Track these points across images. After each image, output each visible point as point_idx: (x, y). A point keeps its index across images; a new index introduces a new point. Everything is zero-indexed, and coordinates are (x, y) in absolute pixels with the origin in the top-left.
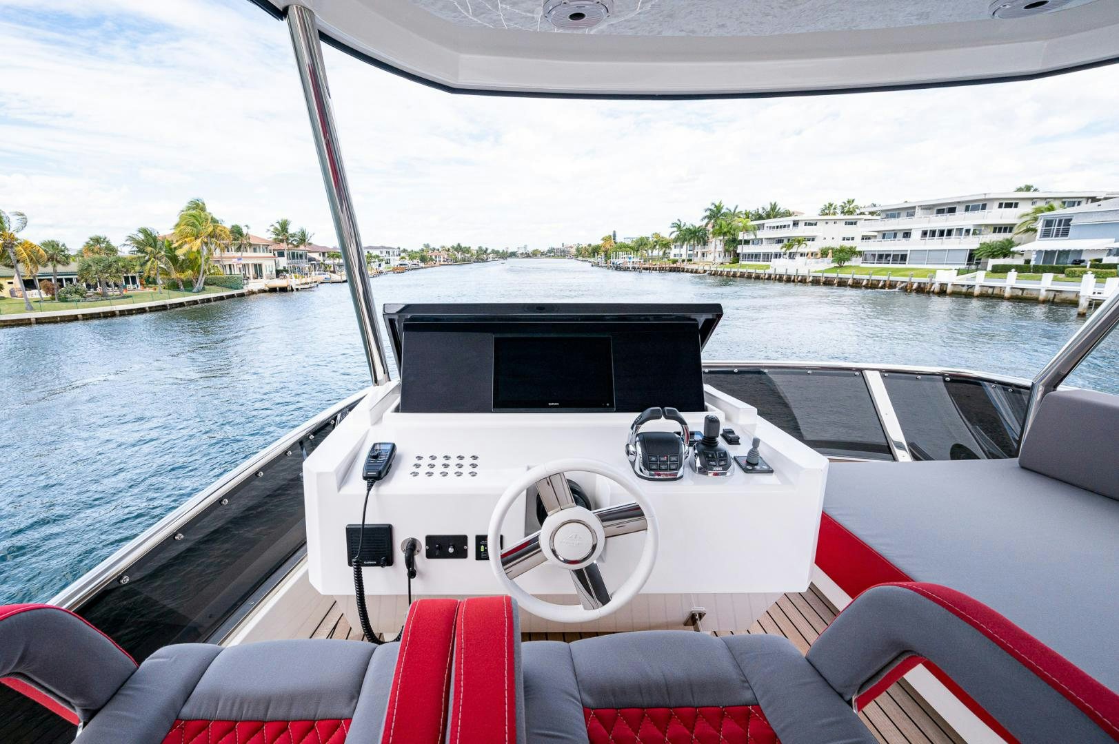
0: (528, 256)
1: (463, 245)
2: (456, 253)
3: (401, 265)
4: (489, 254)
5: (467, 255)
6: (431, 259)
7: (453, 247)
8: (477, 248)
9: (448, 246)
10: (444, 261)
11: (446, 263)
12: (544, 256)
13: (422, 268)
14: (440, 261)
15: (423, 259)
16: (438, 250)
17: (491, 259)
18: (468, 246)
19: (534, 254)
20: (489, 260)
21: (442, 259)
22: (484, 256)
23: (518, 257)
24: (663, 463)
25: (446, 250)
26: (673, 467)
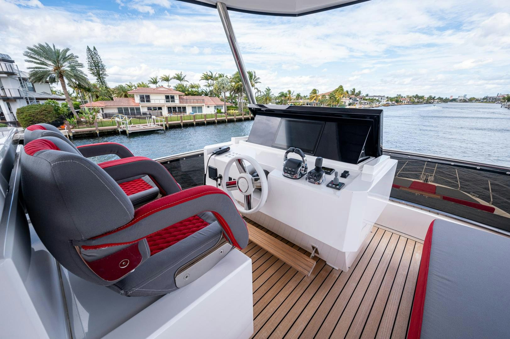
0: (465, 101)
1: (420, 95)
2: (415, 99)
3: (387, 103)
4: (435, 100)
5: (421, 100)
6: (401, 102)
7: (413, 96)
8: (428, 97)
9: (411, 95)
10: (407, 102)
12: (478, 102)
13: (396, 105)
14: (405, 102)
15: (397, 101)
16: (405, 97)
17: (436, 102)
18: (423, 96)
19: (471, 100)
20: (434, 103)
22: (432, 101)
23: (457, 102)
24: (290, 170)
25: (409, 97)
26: (292, 173)
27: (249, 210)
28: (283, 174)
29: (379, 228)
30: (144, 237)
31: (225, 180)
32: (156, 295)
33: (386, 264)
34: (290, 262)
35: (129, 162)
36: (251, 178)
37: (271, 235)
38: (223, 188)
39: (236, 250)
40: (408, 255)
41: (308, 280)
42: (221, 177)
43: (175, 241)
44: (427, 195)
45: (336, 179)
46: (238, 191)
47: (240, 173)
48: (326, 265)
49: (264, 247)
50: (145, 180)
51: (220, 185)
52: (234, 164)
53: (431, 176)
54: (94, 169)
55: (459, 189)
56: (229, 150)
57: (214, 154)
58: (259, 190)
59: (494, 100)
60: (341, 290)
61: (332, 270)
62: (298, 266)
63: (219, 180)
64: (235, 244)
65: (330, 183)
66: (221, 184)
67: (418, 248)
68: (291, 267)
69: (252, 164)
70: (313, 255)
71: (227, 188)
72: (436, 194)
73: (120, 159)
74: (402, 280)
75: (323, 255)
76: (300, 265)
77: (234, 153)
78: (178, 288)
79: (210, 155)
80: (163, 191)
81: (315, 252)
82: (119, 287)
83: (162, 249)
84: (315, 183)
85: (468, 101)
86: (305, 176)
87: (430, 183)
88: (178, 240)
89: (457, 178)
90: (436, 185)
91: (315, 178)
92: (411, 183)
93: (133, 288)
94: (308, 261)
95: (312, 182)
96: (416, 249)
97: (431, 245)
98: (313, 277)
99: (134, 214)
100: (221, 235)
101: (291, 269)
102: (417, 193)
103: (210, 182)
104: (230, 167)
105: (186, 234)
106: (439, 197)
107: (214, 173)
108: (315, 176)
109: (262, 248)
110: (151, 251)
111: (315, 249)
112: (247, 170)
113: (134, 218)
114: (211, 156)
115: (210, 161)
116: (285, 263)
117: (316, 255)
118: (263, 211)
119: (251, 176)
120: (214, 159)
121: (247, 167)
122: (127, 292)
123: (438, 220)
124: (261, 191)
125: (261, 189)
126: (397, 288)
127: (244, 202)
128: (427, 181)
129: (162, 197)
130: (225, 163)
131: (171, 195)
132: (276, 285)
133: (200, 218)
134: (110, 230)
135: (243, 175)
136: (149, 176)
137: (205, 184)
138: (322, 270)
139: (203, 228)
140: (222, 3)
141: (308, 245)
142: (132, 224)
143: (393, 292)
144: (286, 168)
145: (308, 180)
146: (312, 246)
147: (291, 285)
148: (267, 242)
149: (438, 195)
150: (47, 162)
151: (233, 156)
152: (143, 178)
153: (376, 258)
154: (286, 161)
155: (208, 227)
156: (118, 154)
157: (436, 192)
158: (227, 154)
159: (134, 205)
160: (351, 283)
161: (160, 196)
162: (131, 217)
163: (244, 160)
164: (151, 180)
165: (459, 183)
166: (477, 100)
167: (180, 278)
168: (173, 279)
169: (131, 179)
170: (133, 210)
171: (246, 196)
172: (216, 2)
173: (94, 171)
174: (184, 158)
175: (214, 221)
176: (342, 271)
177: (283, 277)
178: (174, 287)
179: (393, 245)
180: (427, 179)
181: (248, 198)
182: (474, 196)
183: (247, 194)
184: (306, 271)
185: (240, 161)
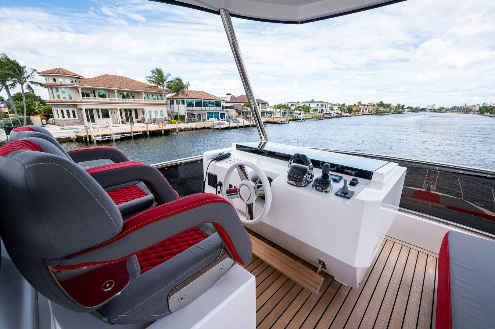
0: (435, 111)
1: (385, 102)
2: (379, 107)
4: (405, 109)
5: (387, 109)
7: (377, 104)
8: (396, 105)
9: (374, 103)
11: (370, 113)
12: (448, 111)
16: (366, 105)
17: (406, 112)
18: (389, 103)
19: (440, 110)
20: (404, 112)
21: (367, 111)
22: (401, 110)
23: (427, 112)
24: (295, 178)
25: (372, 106)
26: (298, 180)
27: (251, 220)
28: (288, 181)
29: (387, 240)
30: (133, 254)
31: (226, 188)
32: (146, 322)
33: (398, 280)
34: (295, 278)
35: (122, 167)
36: (253, 186)
37: (273, 247)
38: (223, 195)
39: (237, 265)
40: (421, 269)
41: (315, 298)
42: (221, 184)
43: (170, 255)
44: (430, 204)
45: (345, 187)
46: (240, 199)
47: (242, 180)
48: (334, 281)
49: (267, 261)
50: (140, 187)
51: (219, 192)
52: (236, 170)
53: (433, 184)
54: (77, 173)
55: (462, 198)
56: (230, 156)
57: (214, 160)
58: (262, 198)
59: (465, 110)
60: (351, 310)
61: (340, 287)
62: (303, 282)
63: (219, 187)
64: (237, 259)
65: (338, 191)
66: (221, 192)
67: (430, 262)
68: (296, 283)
69: (255, 170)
70: (319, 270)
71: (227, 195)
72: (439, 203)
73: (114, 163)
74: (417, 298)
75: (331, 269)
76: (306, 281)
77: (234, 159)
78: (171, 312)
79: (209, 161)
80: (159, 199)
81: (322, 267)
82: (101, 313)
83: (155, 265)
84: (322, 191)
85: (438, 110)
86: (311, 184)
87: (432, 192)
88: (174, 254)
89: (460, 187)
90: (439, 194)
91: (323, 186)
92: (414, 191)
93: (119, 314)
94: (315, 277)
95: (319, 190)
96: (429, 263)
97: (449, 260)
98: (321, 294)
99: (122, 227)
100: (222, 249)
101: (296, 286)
102: (421, 201)
103: (209, 190)
104: (231, 173)
105: (182, 247)
106: (444, 206)
107: (213, 180)
108: (323, 184)
109: (264, 262)
110: (142, 268)
111: (322, 264)
112: (249, 177)
113: (122, 231)
114: (211, 162)
115: (209, 167)
116: (289, 278)
117: (324, 270)
118: (266, 221)
119: (253, 184)
120: (214, 165)
121: (249, 173)
122: (110, 319)
123: (452, 231)
124: (264, 199)
125: (264, 197)
126: (412, 308)
127: (245, 212)
128: (429, 190)
129: (157, 206)
130: (225, 169)
131: (167, 204)
132: (280, 304)
133: (199, 229)
134: (92, 245)
135: (245, 182)
136: (144, 183)
137: (204, 192)
138: (330, 286)
139: (202, 240)
140: (225, 10)
141: (313, 259)
142: (120, 238)
143: (409, 313)
144: (291, 175)
145: (314, 188)
146: (319, 260)
147: (296, 305)
148: (270, 255)
149: (441, 204)
150: (21, 164)
151: (234, 162)
152: (138, 185)
153: (387, 273)
154: (291, 168)
155: (206, 239)
156: (112, 159)
157: (440, 201)
158: (227, 160)
159: (123, 216)
160: (362, 301)
161: (155, 204)
162: (119, 229)
163: (246, 167)
164: (147, 187)
165: (462, 191)
166: (447, 110)
167: (173, 300)
168: (166, 302)
169: (125, 185)
170: (121, 221)
171: (248, 204)
172: (219, 8)
173: (77, 176)
174: (182, 164)
175: (214, 232)
176: (352, 288)
177: (288, 295)
178: (166, 311)
179: (404, 258)
180: (430, 188)
181: (250, 207)
182: (478, 205)
183: (249, 202)
184: (313, 288)
185: (241, 167)
